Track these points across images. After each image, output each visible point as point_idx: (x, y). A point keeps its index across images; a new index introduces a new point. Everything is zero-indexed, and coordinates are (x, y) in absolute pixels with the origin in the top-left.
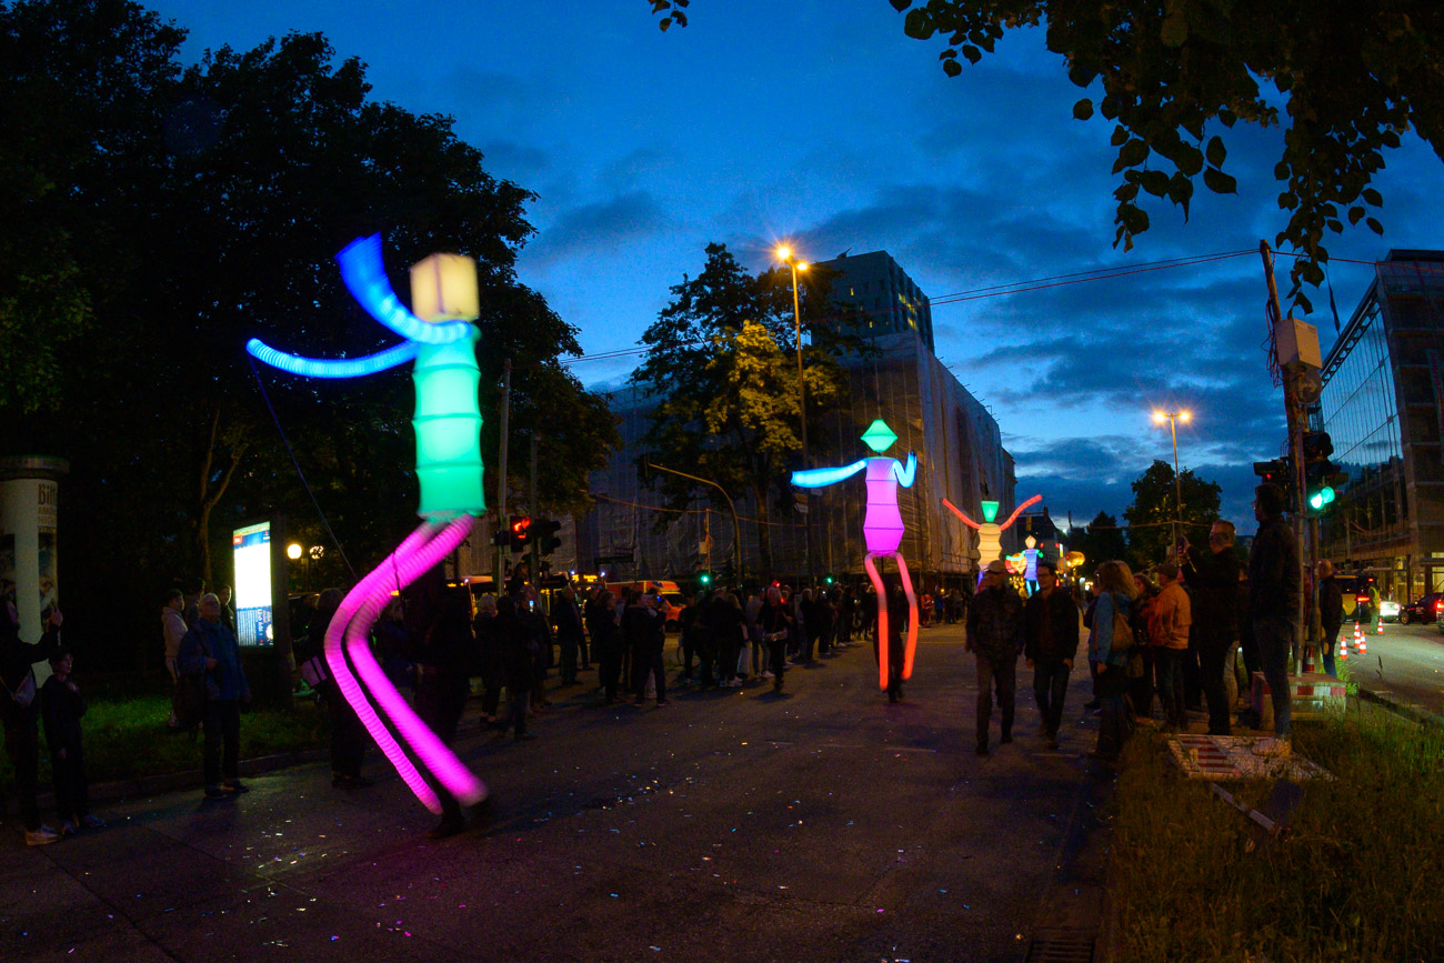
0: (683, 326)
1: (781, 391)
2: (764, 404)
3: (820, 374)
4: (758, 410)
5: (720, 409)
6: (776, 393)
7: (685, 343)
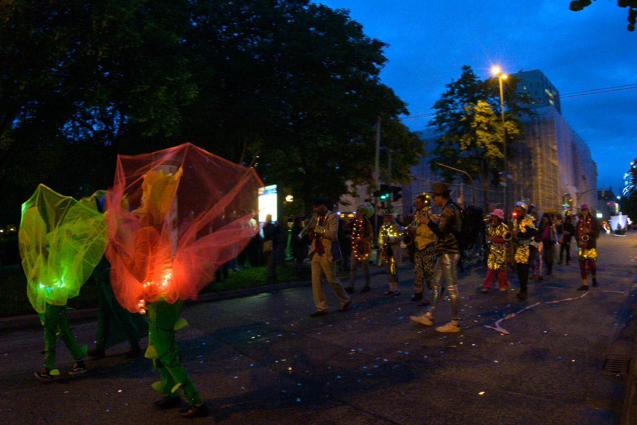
0: (451, 102)
1: (495, 132)
2: (487, 137)
3: (512, 125)
4: (485, 140)
5: (467, 139)
6: (493, 132)
7: (452, 109)
